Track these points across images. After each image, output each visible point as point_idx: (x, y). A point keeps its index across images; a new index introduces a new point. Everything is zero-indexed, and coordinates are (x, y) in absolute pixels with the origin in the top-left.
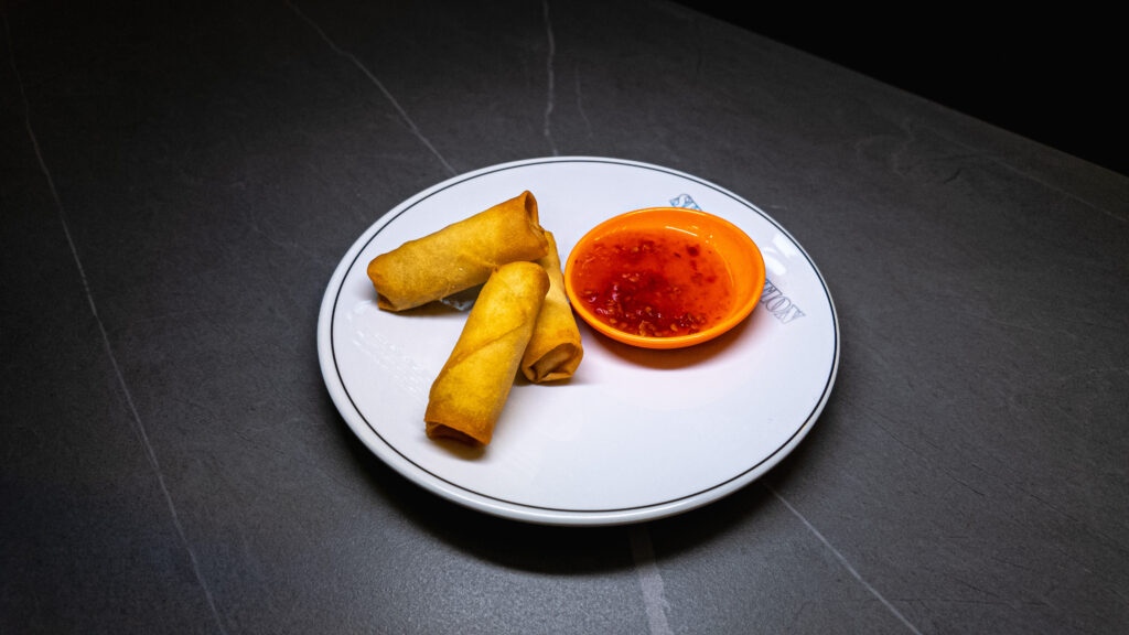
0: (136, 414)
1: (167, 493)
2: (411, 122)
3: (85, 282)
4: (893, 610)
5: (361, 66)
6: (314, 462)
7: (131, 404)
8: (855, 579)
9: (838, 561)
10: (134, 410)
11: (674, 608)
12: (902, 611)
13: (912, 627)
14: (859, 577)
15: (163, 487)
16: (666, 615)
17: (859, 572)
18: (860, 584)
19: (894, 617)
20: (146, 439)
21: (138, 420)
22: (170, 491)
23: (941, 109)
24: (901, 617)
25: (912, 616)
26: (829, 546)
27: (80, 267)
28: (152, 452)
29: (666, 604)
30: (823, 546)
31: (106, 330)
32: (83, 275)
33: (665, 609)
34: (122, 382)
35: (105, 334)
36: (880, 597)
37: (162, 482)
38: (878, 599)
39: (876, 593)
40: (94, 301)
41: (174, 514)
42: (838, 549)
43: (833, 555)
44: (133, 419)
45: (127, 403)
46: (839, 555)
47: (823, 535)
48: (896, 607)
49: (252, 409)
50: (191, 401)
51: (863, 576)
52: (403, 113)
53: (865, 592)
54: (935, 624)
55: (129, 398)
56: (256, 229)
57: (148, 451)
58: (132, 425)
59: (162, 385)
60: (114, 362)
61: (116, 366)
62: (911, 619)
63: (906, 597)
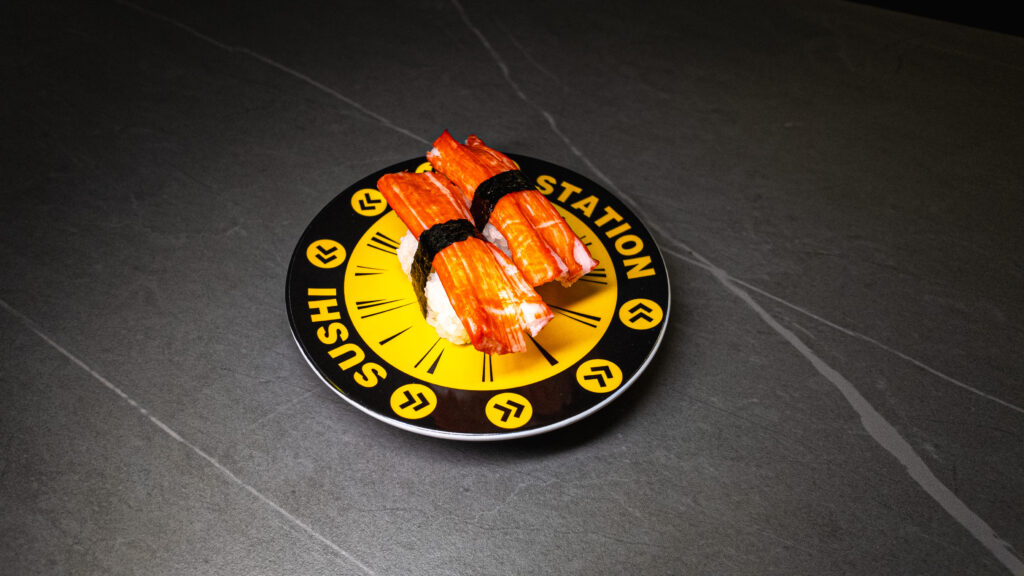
2: (375, 115)
3: (133, 403)
5: (270, 61)
7: (317, 535)
10: (328, 543)
11: (1012, 544)
21: (344, 554)
27: (110, 385)
29: (1006, 544)
32: (124, 395)
33: (1009, 549)
34: (284, 512)
35: (213, 461)
40: (163, 422)
44: (336, 554)
55: (309, 529)
58: (338, 560)
59: (337, 499)
60: (254, 492)
61: (261, 496)
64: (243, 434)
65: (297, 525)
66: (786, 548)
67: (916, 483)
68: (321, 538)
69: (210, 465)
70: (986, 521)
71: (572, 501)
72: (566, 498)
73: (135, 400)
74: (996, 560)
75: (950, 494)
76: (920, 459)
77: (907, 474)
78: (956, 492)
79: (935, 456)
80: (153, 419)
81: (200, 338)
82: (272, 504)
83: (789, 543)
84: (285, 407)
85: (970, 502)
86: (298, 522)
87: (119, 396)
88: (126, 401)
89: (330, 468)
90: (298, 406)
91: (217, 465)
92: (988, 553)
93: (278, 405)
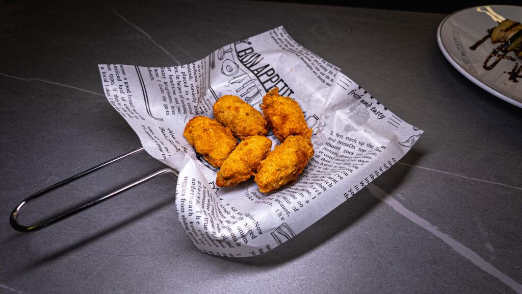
3: (12, 290)
4: (484, 181)
8: (467, 179)
9: (458, 177)
12: (485, 179)
17: (465, 176)
18: (469, 180)
19: (486, 183)
26: (451, 174)
29: (437, 228)
32: (6, 287)
33: (438, 230)
36: (477, 180)
42: (454, 173)
43: (455, 176)
46: (456, 175)
48: (483, 179)
53: (473, 181)
54: (495, 177)
62: (489, 180)
63: (482, 175)
64: (81, 287)
66: (354, 258)
67: (398, 212)
70: (427, 220)
73: (13, 288)
74: (434, 236)
75: (412, 213)
76: (397, 201)
77: (394, 209)
78: (414, 211)
79: (403, 198)
81: (45, 242)
83: (355, 255)
84: (101, 266)
85: (420, 214)
87: (3, 288)
88: (8, 290)
89: (133, 291)
90: (108, 264)
92: (430, 234)
93: (97, 266)
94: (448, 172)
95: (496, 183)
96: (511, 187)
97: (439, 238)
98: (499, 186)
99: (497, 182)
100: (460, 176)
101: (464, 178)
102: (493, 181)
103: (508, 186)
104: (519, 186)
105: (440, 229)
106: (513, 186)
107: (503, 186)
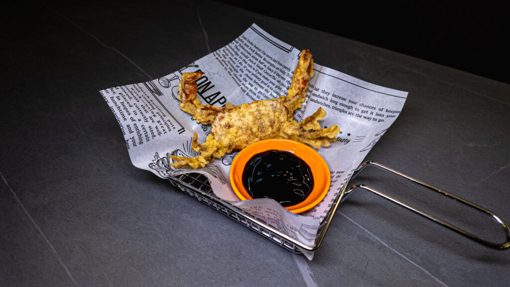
0: (40, 230)
1: (64, 266)
4: (404, 257)
6: (135, 238)
7: (36, 225)
8: (386, 247)
9: (377, 240)
10: (38, 229)
11: (314, 274)
12: (407, 256)
13: (412, 262)
14: (387, 246)
15: (62, 263)
16: (312, 277)
17: (387, 243)
18: (389, 249)
19: (405, 260)
20: (47, 241)
21: (42, 233)
22: (65, 264)
23: (374, 47)
24: (408, 259)
25: (412, 258)
26: (372, 235)
28: (52, 247)
30: (370, 235)
31: (15, 191)
33: (311, 275)
34: (29, 215)
35: (15, 194)
36: (397, 253)
37: (61, 261)
38: (396, 254)
39: (396, 251)
40: (5, 178)
41: (70, 275)
42: (376, 235)
43: (375, 239)
44: (39, 232)
45: (34, 225)
46: (377, 238)
47: (369, 230)
48: (404, 255)
49: (100, 218)
50: (67, 219)
51: (388, 245)
52: (144, 71)
53: (391, 251)
54: (422, 259)
55: (34, 223)
56: (83, 133)
57: (50, 247)
59: (51, 214)
60: (23, 207)
61: (24, 208)
62: (411, 259)
63: (408, 250)
64: (30, 186)
65: (31, 221)
68: (37, 227)
69: (13, 195)
71: (138, 229)
72: (137, 227)
74: (303, 278)
80: (2, 176)
82: (26, 212)
84: (50, 179)
86: (32, 220)
89: (54, 203)
90: (55, 179)
91: (15, 195)
92: (300, 275)
93: (48, 177)
94: (371, 232)
95: (417, 265)
96: (433, 277)
97: (305, 283)
98: (418, 269)
99: (419, 265)
100: (380, 240)
101: (383, 244)
102: (415, 262)
103: (430, 274)
104: (443, 281)
105: (313, 276)
106: (436, 277)
107: (422, 272)
